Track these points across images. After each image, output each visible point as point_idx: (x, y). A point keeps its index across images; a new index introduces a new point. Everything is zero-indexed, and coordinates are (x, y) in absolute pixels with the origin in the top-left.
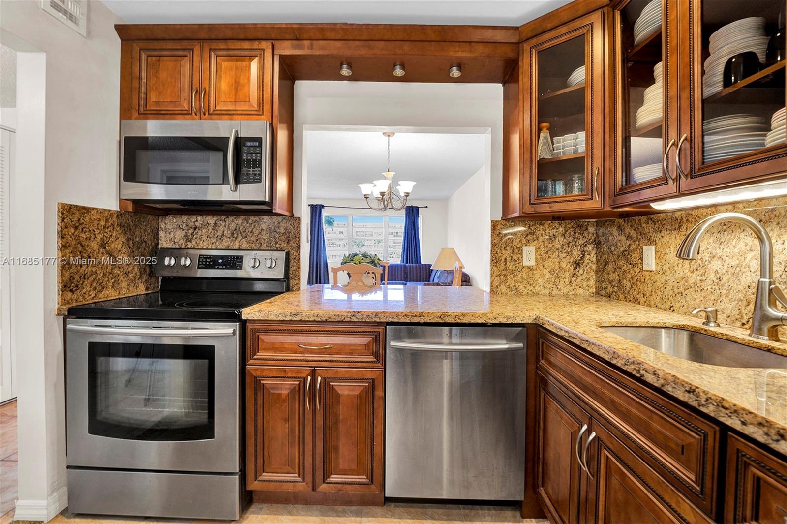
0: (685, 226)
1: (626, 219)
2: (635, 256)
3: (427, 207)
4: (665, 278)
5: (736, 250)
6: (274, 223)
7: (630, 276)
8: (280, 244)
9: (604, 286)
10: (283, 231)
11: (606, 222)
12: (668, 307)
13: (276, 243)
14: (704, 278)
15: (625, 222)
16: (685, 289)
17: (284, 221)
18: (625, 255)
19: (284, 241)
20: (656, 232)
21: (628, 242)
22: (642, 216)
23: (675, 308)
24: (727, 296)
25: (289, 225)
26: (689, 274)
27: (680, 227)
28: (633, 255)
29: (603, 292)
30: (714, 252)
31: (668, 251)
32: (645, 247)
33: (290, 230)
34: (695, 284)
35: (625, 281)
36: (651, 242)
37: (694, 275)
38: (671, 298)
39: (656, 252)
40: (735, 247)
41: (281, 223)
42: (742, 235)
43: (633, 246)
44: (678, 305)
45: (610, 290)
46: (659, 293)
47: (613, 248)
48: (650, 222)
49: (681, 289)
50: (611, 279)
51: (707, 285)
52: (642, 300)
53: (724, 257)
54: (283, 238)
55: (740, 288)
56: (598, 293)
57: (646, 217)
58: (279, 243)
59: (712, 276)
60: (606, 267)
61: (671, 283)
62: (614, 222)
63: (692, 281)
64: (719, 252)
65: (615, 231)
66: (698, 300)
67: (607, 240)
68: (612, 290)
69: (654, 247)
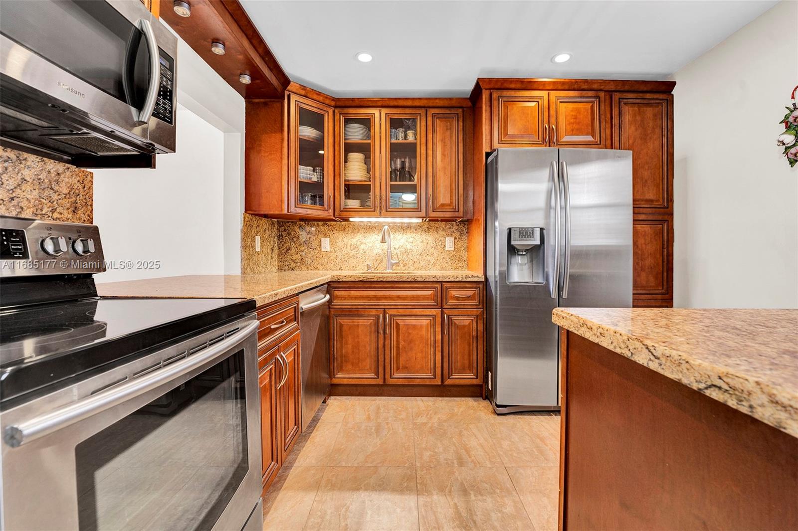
0: (347, 229)
1: (307, 222)
2: (315, 244)
4: (336, 254)
5: (371, 241)
6: (49, 172)
7: (311, 256)
8: (61, 214)
9: (286, 263)
10: (65, 191)
11: (288, 222)
12: (338, 269)
13: (53, 211)
14: (358, 253)
15: (305, 224)
16: (348, 259)
17: (68, 173)
18: (307, 243)
19: (68, 209)
20: (328, 230)
21: (309, 236)
22: (319, 221)
23: (342, 268)
24: (368, 259)
25: (76, 181)
26: (350, 251)
27: (344, 229)
28: (313, 244)
29: (286, 268)
30: (362, 241)
31: (337, 241)
32: (323, 240)
33: (77, 191)
34: (353, 255)
35: (306, 259)
36: (326, 236)
37: (353, 251)
38: (340, 264)
39: (330, 241)
40: (371, 239)
41: (62, 176)
42: (374, 234)
43: (313, 238)
44: (344, 266)
45: (293, 265)
46: (333, 263)
47: (295, 239)
48: (325, 226)
49: (346, 259)
50: (294, 258)
51: (359, 255)
52: (321, 268)
53: (367, 243)
54: (66, 203)
55: (373, 255)
56: (280, 269)
57: (322, 222)
58: (58, 210)
59: (361, 251)
60: (289, 251)
61: (340, 257)
62: (296, 223)
63: (351, 255)
64: (364, 241)
65: (297, 229)
66: (355, 263)
67: (289, 234)
68: (295, 265)
69: (329, 239)
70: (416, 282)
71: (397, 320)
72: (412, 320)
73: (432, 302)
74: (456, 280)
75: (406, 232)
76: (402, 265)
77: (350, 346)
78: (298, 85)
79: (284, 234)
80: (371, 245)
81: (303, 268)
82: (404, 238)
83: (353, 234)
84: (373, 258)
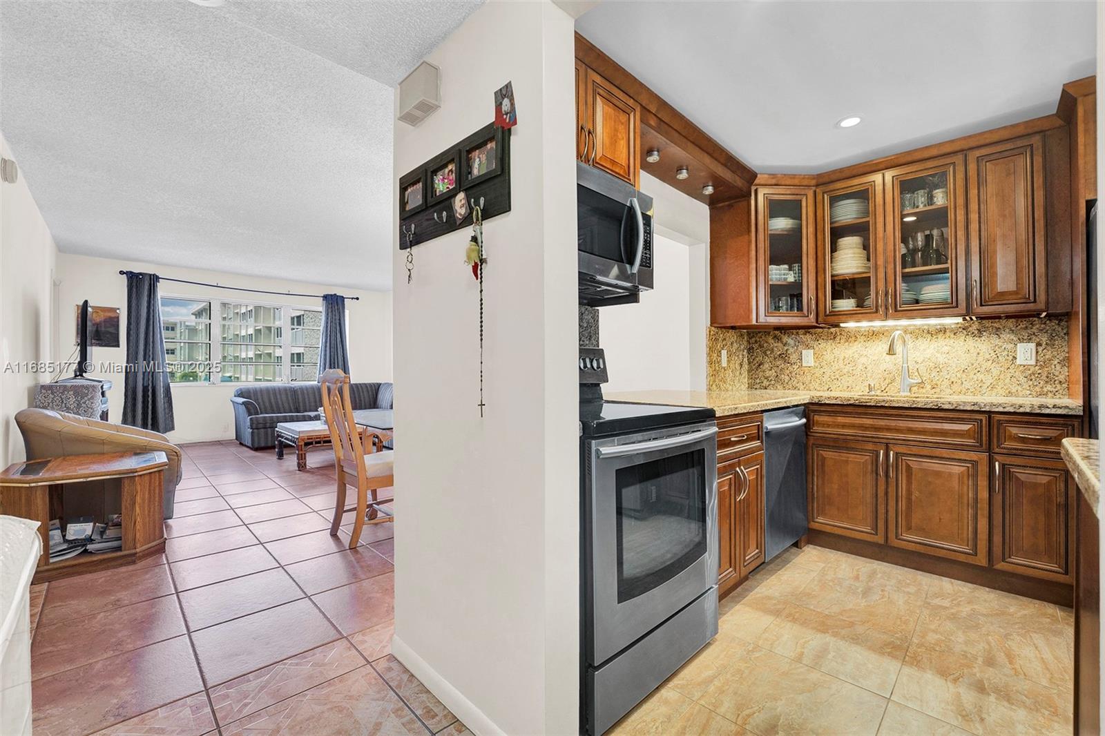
0: (839, 337)
1: (783, 331)
2: (794, 358)
3: (357, 299)
4: (822, 370)
5: (877, 352)
7: (788, 372)
9: (758, 381)
11: (760, 332)
12: (826, 389)
14: (855, 368)
15: (781, 333)
16: (841, 376)
18: (784, 357)
20: (812, 339)
21: (786, 348)
22: (799, 329)
23: (832, 388)
24: (871, 377)
26: (843, 366)
27: (835, 338)
28: (791, 357)
29: (758, 386)
30: (862, 353)
31: (825, 353)
32: (804, 352)
33: (591, 324)
34: (848, 372)
35: (783, 376)
36: (808, 347)
37: (847, 366)
38: (828, 383)
39: (815, 354)
40: (874, 349)
42: (876, 343)
43: (791, 350)
44: (835, 386)
45: (766, 383)
46: (817, 380)
47: (768, 352)
48: (808, 334)
49: (837, 376)
50: (767, 375)
51: (857, 372)
52: (802, 387)
53: (868, 356)
55: (880, 372)
56: (751, 387)
57: (803, 331)
59: (860, 367)
60: (761, 367)
61: (828, 374)
62: (769, 333)
63: (845, 371)
64: (865, 353)
65: (771, 340)
66: (851, 382)
67: (761, 346)
68: (768, 383)
69: (812, 350)
70: (940, 410)
71: (908, 462)
72: (933, 465)
73: (970, 442)
74: (1018, 411)
75: (937, 338)
76: (929, 387)
77: (836, 487)
78: (766, 176)
79: (756, 346)
80: (876, 358)
81: (779, 387)
82: (932, 346)
83: (847, 343)
84: (880, 376)
